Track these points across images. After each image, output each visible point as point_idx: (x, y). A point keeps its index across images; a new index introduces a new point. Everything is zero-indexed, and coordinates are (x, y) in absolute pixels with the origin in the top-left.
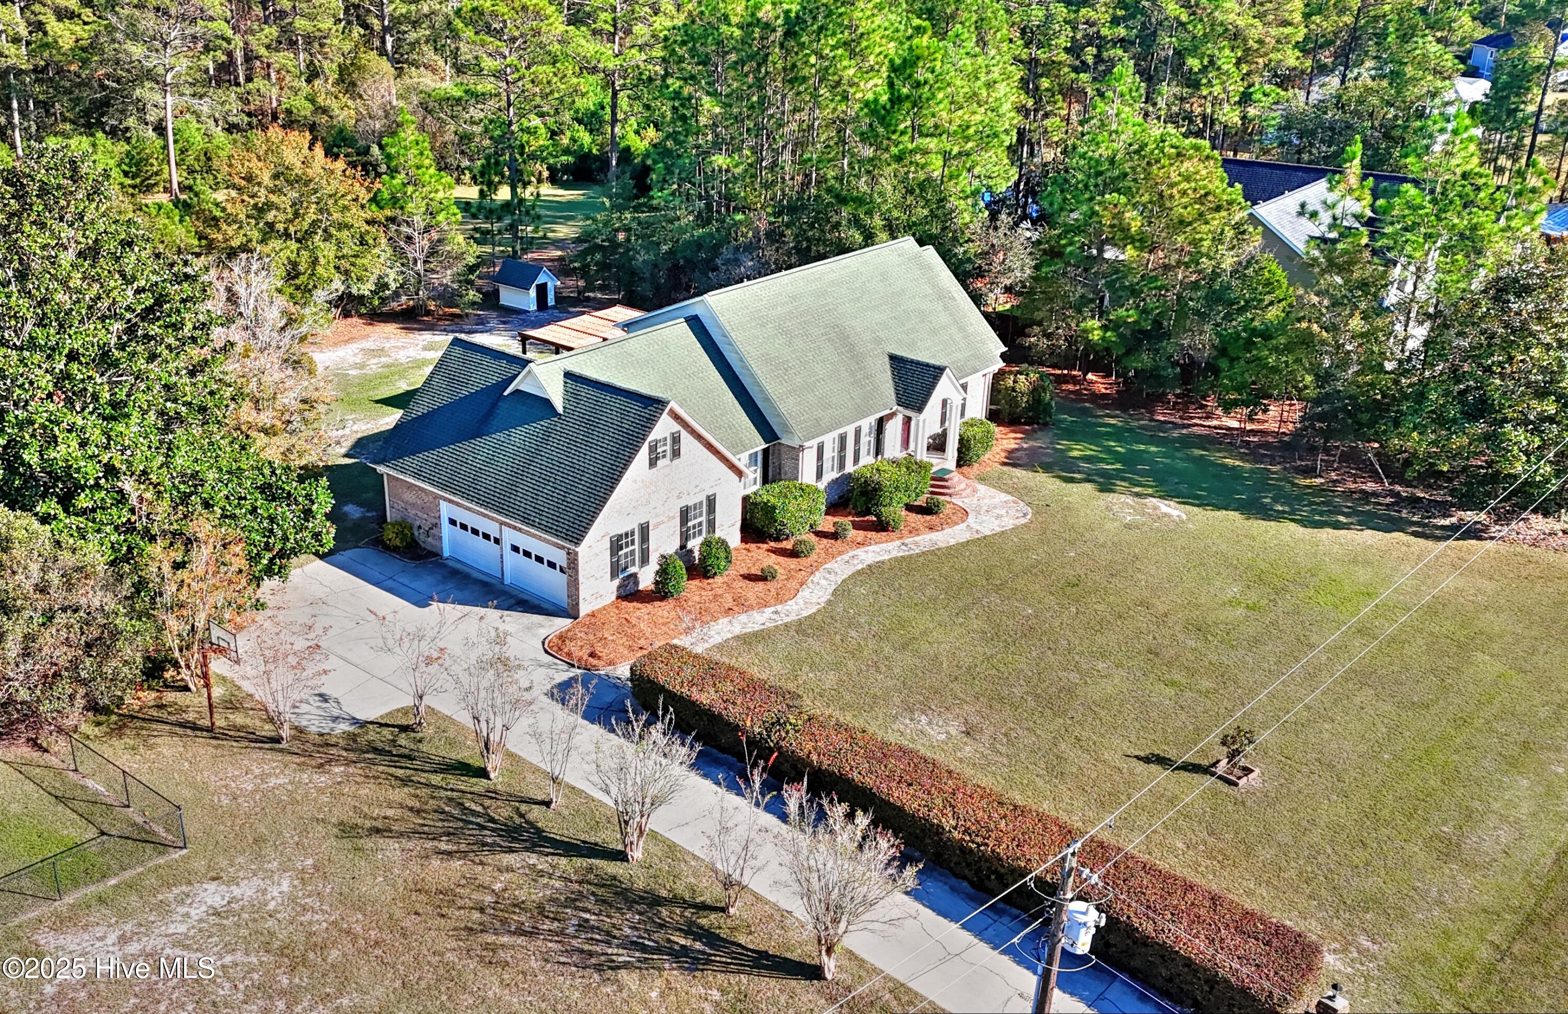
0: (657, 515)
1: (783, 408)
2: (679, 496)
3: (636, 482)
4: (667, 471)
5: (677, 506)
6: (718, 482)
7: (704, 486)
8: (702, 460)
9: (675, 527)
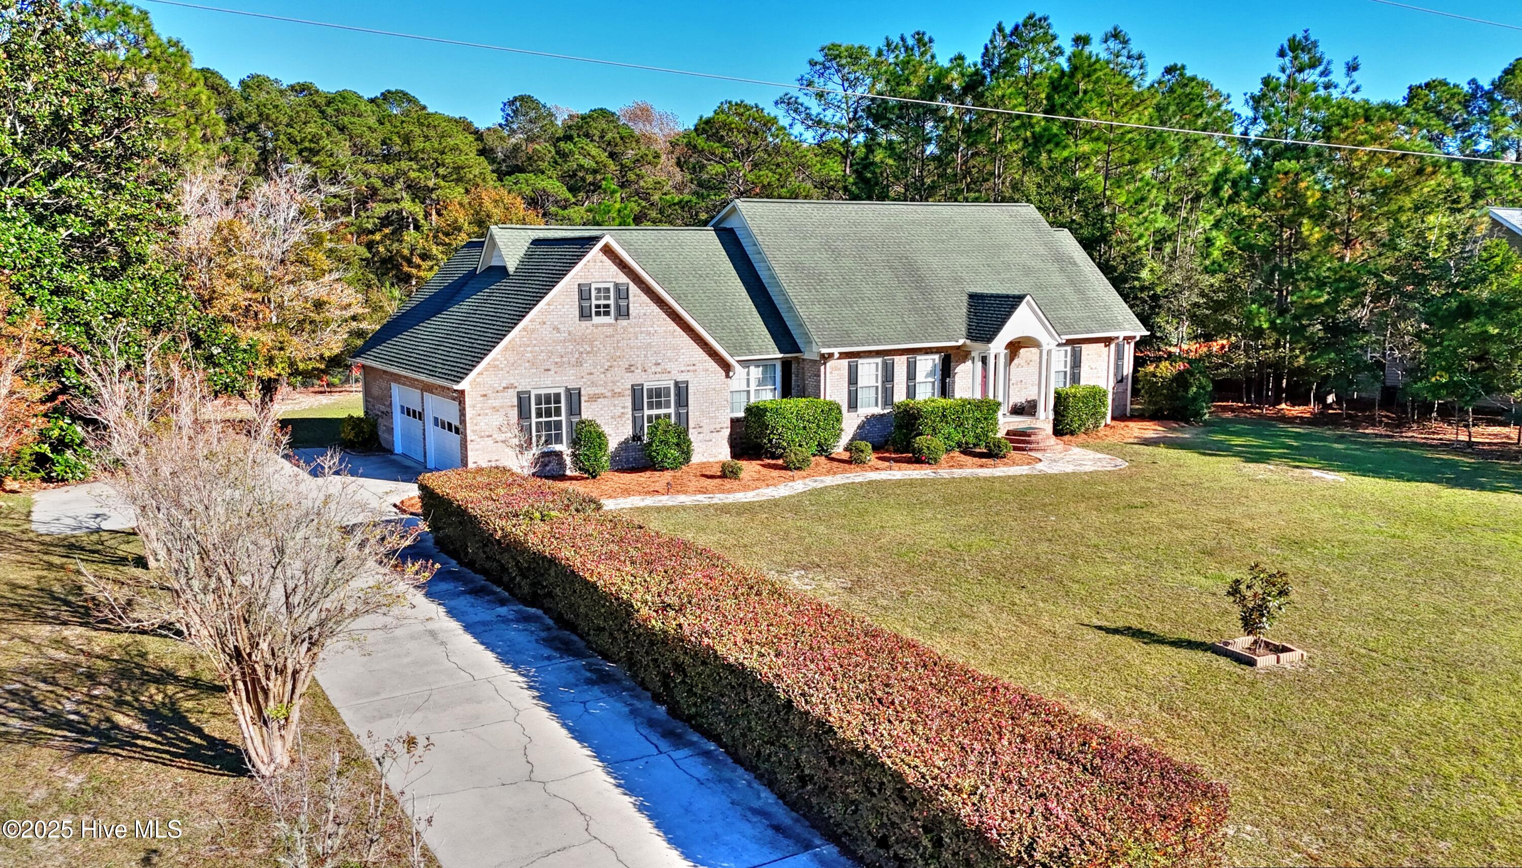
0: (593, 384)
1: (802, 312)
2: (629, 369)
3: (558, 330)
4: (610, 331)
5: (627, 382)
6: (691, 368)
7: (668, 367)
8: (665, 332)
9: (623, 408)
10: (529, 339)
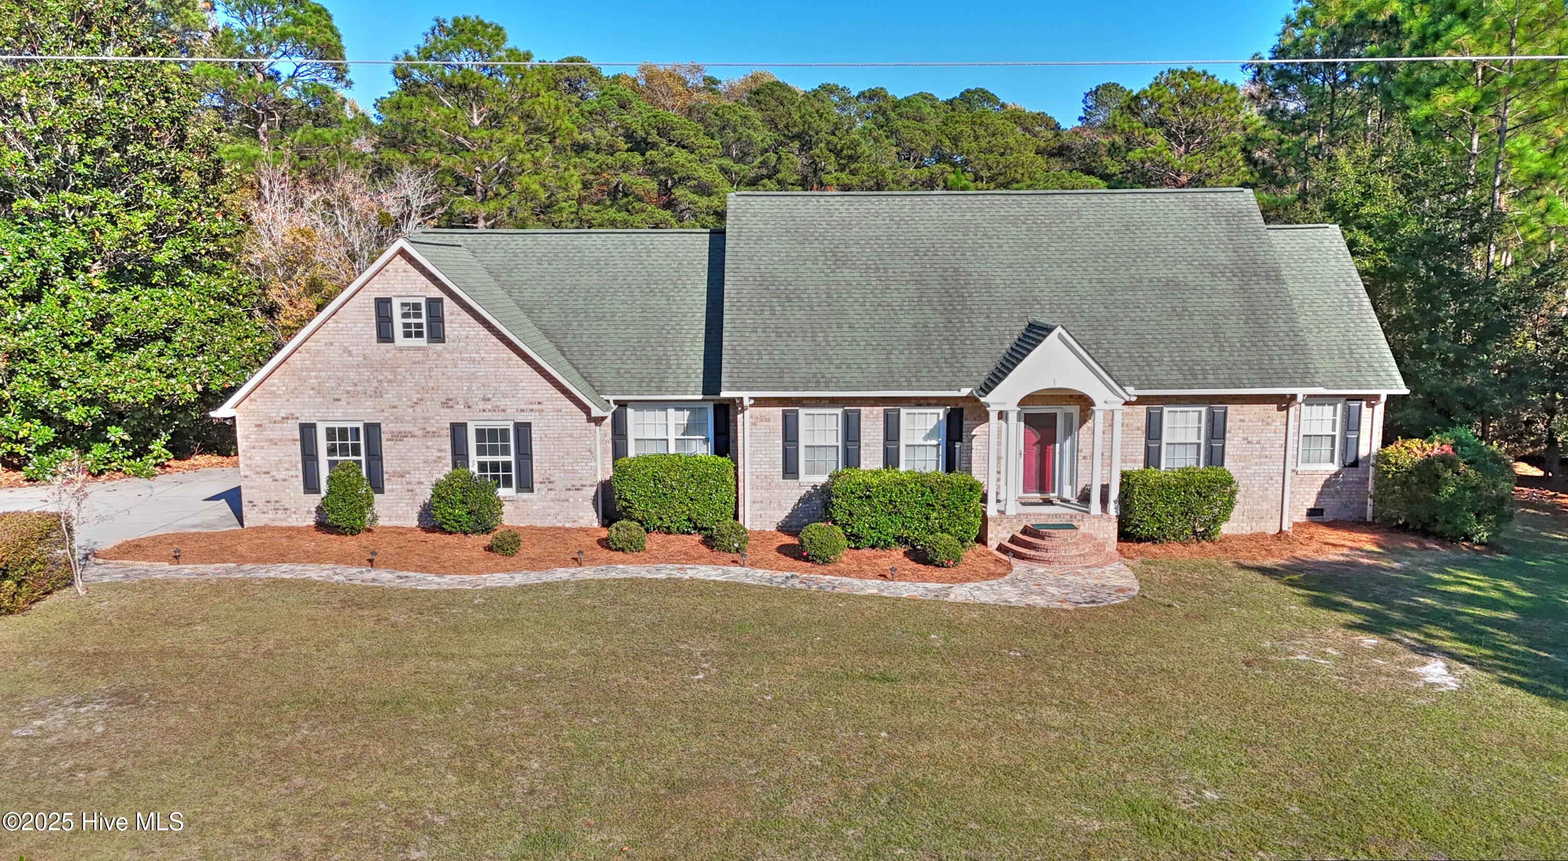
2: (447, 404)
3: (350, 353)
4: (419, 356)
5: (446, 419)
6: (535, 407)
7: (502, 403)
8: (496, 359)
9: (440, 450)
10: (314, 363)
